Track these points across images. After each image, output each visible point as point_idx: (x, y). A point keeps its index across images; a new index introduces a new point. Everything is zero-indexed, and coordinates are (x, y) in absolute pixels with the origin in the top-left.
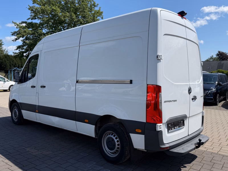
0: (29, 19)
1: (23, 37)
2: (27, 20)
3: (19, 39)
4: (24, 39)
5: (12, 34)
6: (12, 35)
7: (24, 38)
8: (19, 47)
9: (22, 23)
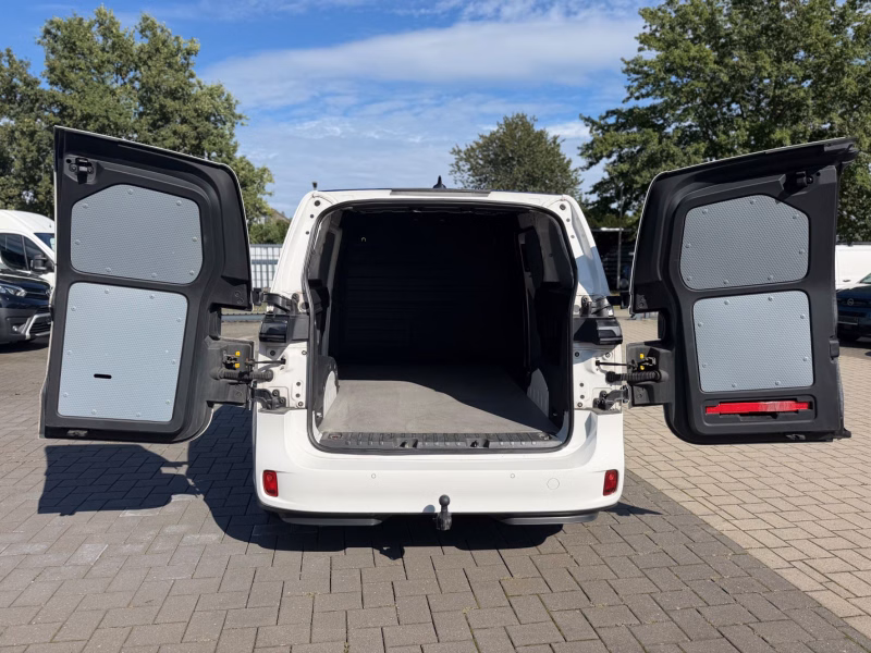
0: (628, 99)
1: (609, 156)
2: (623, 102)
3: (598, 162)
4: (615, 162)
5: (580, 152)
6: (581, 154)
7: (614, 157)
8: (597, 188)
9: (607, 116)
